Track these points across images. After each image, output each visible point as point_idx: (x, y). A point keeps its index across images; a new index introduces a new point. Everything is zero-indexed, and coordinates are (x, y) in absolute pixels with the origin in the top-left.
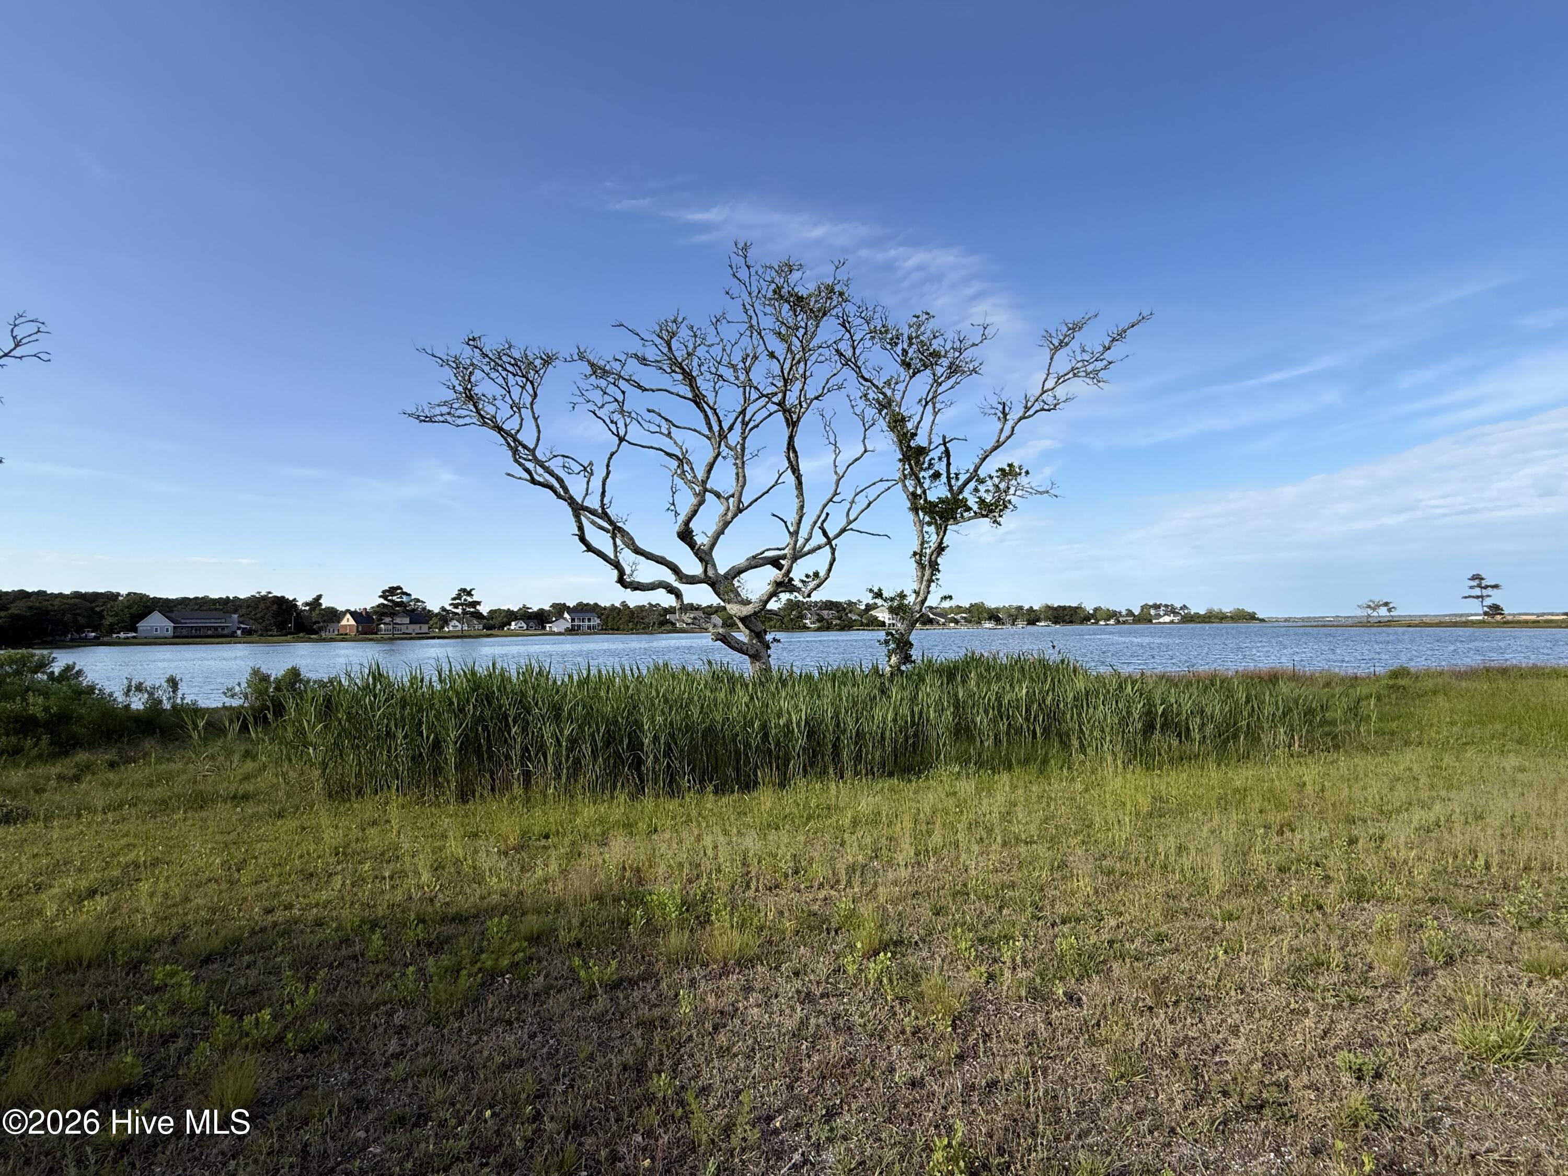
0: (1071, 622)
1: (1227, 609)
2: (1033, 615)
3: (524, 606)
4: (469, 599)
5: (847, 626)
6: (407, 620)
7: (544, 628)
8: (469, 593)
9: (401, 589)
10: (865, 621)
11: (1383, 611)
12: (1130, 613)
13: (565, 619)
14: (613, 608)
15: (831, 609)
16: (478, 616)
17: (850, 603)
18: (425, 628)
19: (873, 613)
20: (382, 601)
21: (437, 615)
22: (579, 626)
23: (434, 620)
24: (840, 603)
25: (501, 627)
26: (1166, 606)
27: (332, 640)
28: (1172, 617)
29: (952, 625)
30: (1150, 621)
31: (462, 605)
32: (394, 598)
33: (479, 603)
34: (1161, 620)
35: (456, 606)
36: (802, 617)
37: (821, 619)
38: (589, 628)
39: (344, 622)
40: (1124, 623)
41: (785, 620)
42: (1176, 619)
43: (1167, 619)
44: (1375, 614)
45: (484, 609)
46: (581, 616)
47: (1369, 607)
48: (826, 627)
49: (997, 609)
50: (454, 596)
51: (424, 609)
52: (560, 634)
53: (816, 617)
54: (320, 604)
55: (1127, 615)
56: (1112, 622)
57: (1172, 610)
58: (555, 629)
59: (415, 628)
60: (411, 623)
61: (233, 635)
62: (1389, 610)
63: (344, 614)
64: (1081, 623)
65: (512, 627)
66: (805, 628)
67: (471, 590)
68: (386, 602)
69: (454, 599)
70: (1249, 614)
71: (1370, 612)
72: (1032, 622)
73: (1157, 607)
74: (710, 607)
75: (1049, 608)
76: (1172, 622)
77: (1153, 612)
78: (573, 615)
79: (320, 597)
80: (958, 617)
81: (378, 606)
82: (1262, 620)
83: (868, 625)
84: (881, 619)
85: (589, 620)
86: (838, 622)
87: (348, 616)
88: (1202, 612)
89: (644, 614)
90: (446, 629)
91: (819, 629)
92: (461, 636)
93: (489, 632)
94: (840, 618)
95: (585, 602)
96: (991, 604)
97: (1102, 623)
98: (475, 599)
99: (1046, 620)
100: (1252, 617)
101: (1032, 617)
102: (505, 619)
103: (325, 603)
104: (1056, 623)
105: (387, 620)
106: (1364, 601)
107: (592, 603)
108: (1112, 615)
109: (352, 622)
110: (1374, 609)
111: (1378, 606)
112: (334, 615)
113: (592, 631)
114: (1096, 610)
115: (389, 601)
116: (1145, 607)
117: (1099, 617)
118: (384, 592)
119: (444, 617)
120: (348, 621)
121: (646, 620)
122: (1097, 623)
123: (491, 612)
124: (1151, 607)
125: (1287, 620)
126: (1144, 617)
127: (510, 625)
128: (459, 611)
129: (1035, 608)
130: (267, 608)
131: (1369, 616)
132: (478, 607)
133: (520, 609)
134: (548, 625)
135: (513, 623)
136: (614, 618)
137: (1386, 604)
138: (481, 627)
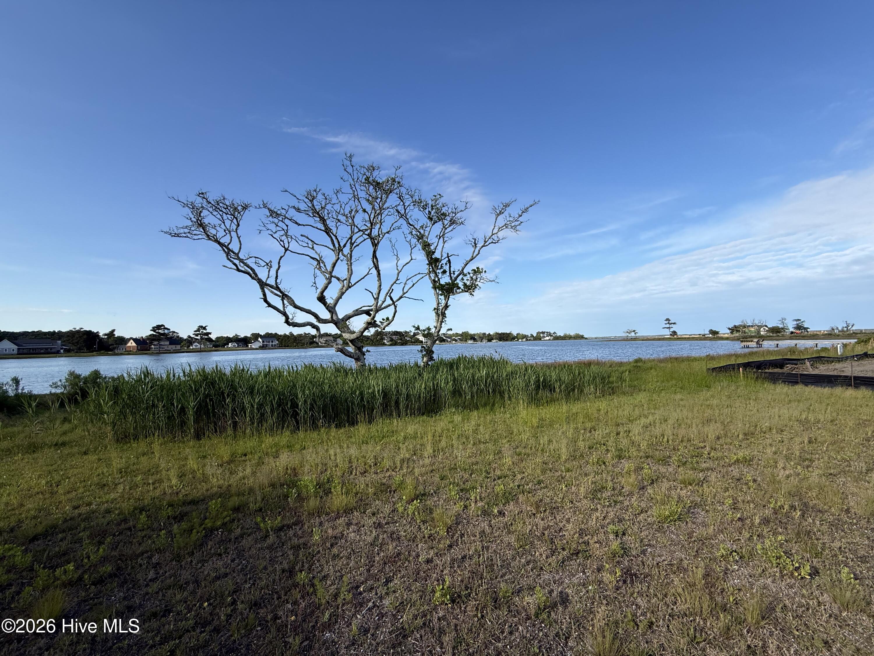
0: (507, 340)
1: (572, 334)
2: (490, 337)
3: (236, 335)
4: (205, 331)
5: (404, 343)
6: (168, 343)
7: (248, 346)
8: (204, 328)
9: (164, 326)
10: (413, 341)
11: (633, 334)
12: (532, 336)
13: (259, 341)
14: (285, 335)
15: (397, 335)
16: (210, 340)
17: (406, 332)
18: (178, 347)
19: (417, 337)
20: (152, 333)
21: (186, 340)
22: (267, 345)
23: (184, 342)
24: (401, 332)
25: (223, 346)
26: (547, 332)
27: (122, 354)
28: (549, 338)
29: (454, 342)
30: (540, 339)
31: (200, 334)
32: (160, 331)
33: (210, 333)
34: (545, 339)
35: (197, 335)
36: (382, 339)
37: (392, 340)
38: (272, 345)
39: (129, 344)
40: (530, 340)
41: (374, 341)
42: (552, 338)
43: (547, 338)
44: (630, 335)
45: (213, 337)
46: (268, 340)
47: (628, 332)
48: (394, 343)
49: (474, 335)
50: (195, 330)
51: (178, 337)
52: (256, 349)
53: (389, 339)
54: (114, 335)
55: (531, 337)
56: (524, 340)
57: (549, 334)
58: (254, 347)
59: (173, 347)
60: (170, 344)
61: (58, 352)
62: (635, 334)
63: (129, 340)
64: (511, 341)
65: (229, 346)
66: (384, 344)
67: (206, 327)
68: (155, 333)
69: (196, 331)
70: (581, 336)
71: (628, 334)
72: (490, 340)
73: (543, 333)
74: (336, 334)
75: (497, 334)
76: (550, 340)
77: (542, 335)
78: (263, 339)
79: (114, 331)
80: (456, 338)
81: (150, 335)
82: (586, 338)
83: (414, 342)
84: (421, 339)
85: (272, 342)
86: (400, 341)
87: (132, 341)
88: (562, 335)
89: (302, 338)
90: (191, 347)
91: (391, 345)
92: (200, 351)
93: (216, 349)
94: (401, 340)
95: (270, 332)
96: (472, 332)
97: (520, 340)
98: (208, 331)
99: (496, 339)
100: (582, 337)
101: (490, 338)
102: (225, 342)
103: (117, 334)
104: (500, 340)
105: (156, 343)
106: (626, 330)
107: (274, 333)
108: (525, 337)
109: (134, 344)
110: (629, 333)
111: (631, 332)
112: (122, 341)
113: (274, 347)
114: (517, 334)
115: (157, 332)
116: (538, 333)
117: (519, 338)
118: (153, 328)
119: (190, 341)
120: (131, 344)
121: (303, 341)
122: (518, 340)
123: (217, 338)
124: (541, 333)
125: (596, 338)
126: (538, 338)
127: (228, 345)
128: (199, 337)
129: (491, 334)
130: (80, 337)
131: (628, 336)
132: (210, 336)
133: (234, 336)
134: (249, 345)
135: (230, 344)
136: (286, 340)
137: (634, 331)
138: (212, 346)
